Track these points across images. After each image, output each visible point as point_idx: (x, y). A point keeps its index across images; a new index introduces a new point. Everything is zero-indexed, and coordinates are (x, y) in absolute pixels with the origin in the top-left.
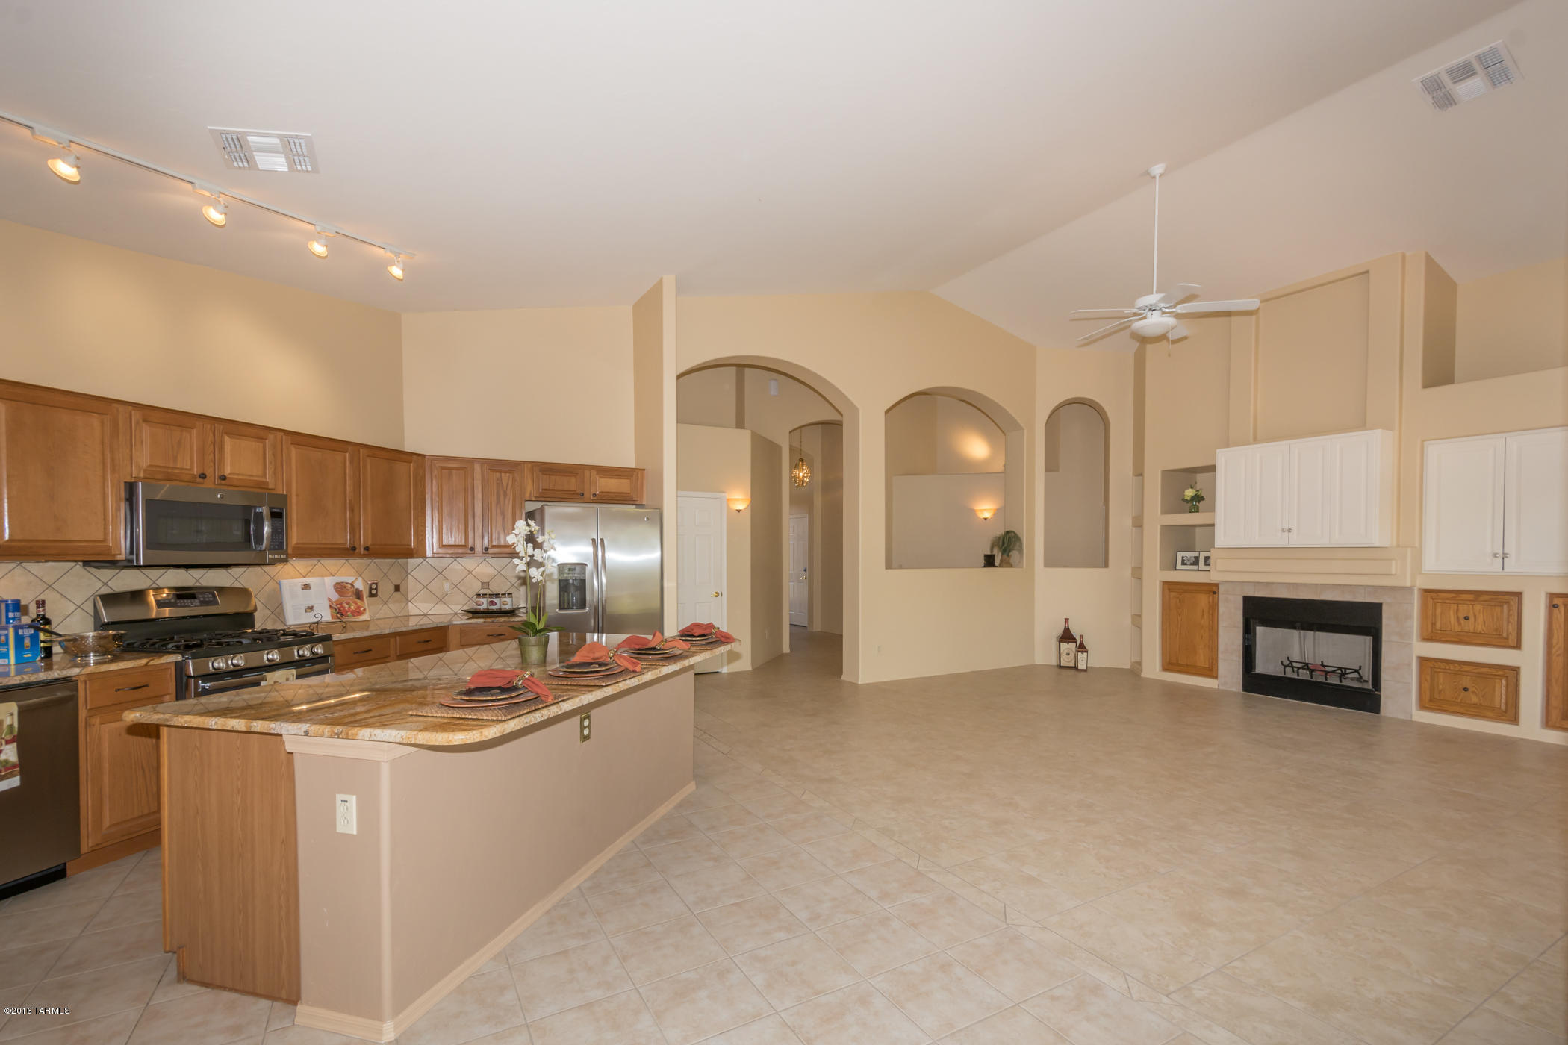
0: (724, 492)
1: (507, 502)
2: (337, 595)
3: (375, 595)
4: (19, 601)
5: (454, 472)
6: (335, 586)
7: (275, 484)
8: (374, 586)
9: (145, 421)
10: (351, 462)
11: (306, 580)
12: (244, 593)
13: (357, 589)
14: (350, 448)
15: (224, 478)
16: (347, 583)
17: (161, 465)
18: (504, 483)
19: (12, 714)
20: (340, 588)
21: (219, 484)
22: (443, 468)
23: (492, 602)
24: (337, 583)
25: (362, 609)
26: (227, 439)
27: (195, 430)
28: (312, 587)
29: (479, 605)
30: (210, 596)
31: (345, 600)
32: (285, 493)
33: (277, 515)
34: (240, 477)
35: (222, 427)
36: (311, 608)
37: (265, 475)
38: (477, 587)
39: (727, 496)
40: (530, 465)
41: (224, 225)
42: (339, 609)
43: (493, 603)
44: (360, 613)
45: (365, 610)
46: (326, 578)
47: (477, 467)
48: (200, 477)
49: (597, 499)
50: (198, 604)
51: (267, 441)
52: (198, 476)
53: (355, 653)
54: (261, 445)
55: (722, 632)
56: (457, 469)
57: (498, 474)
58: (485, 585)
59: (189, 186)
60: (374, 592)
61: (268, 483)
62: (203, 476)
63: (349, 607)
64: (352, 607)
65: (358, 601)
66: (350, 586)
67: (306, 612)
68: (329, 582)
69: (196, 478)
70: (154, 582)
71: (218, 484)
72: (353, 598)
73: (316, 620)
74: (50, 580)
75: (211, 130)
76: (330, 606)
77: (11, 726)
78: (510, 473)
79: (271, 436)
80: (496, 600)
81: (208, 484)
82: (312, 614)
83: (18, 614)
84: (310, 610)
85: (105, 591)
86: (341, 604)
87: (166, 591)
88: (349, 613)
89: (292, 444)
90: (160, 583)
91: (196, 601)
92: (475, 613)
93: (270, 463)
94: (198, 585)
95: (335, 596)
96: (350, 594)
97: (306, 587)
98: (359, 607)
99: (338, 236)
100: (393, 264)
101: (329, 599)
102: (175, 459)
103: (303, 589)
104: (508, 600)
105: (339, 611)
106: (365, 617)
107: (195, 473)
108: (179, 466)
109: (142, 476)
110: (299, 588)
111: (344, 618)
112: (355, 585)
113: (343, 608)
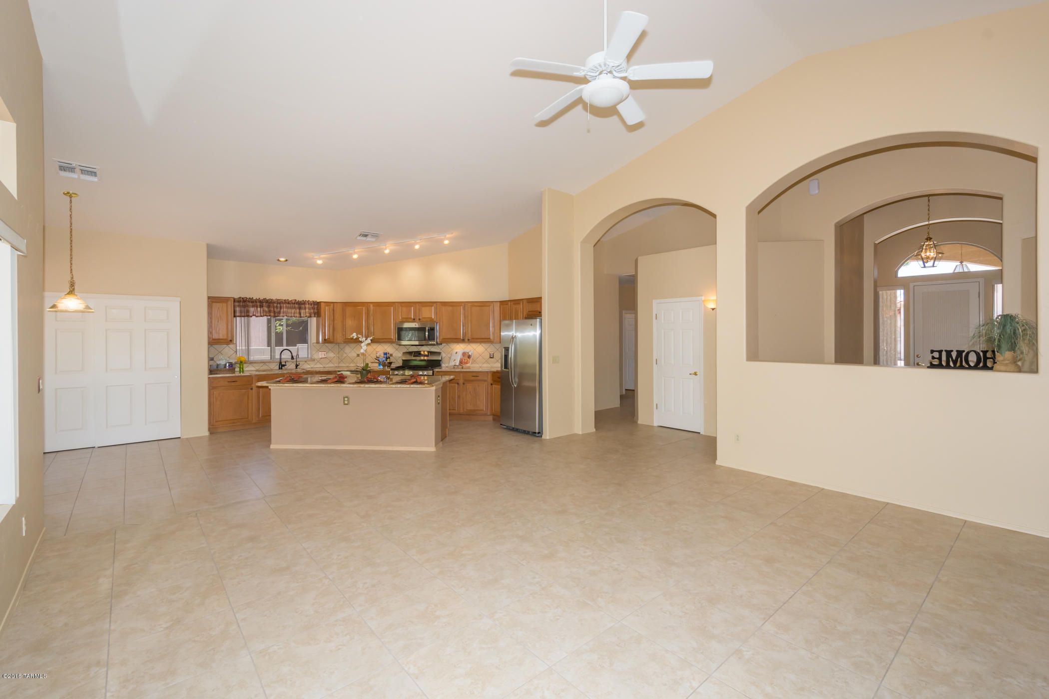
0: (702, 296)
2: (462, 356)
9: (401, 306)
13: (469, 355)
14: (463, 304)
16: (467, 352)
20: (464, 354)
24: (463, 352)
26: (422, 308)
27: (413, 306)
31: (464, 358)
33: (432, 329)
34: (425, 319)
35: (421, 304)
36: (455, 360)
39: (704, 298)
61: (433, 319)
62: (414, 319)
64: (465, 361)
65: (468, 359)
76: (460, 360)
79: (435, 305)
88: (464, 363)
93: (434, 313)
96: (466, 356)
98: (468, 361)
100: (444, 240)
101: (460, 357)
105: (461, 362)
108: (409, 317)
109: (400, 321)
110: (455, 353)
111: (462, 365)
112: (469, 353)
113: (463, 361)
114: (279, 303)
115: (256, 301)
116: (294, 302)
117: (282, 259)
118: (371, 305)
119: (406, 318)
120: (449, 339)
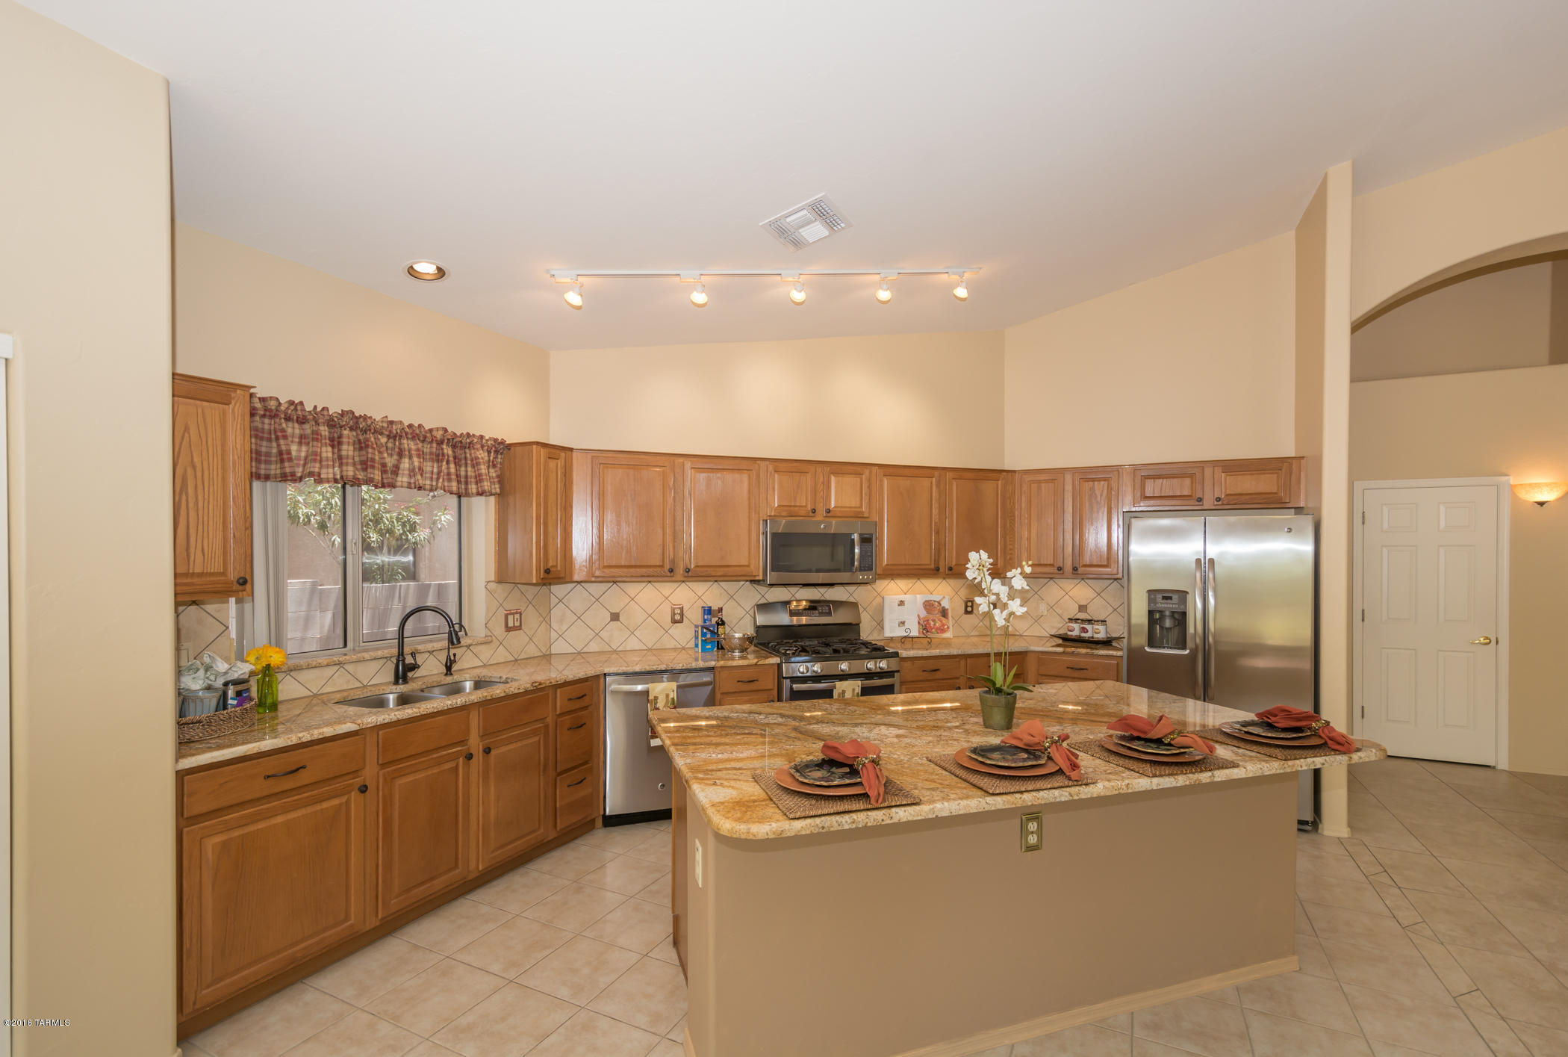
0: (1506, 475)
1: (1100, 514)
2: (925, 612)
3: (971, 612)
4: (710, 607)
5: (1043, 485)
6: (924, 604)
7: (870, 512)
8: (970, 604)
9: (775, 471)
10: (938, 486)
11: (902, 597)
12: (854, 605)
13: (943, 607)
14: (937, 474)
15: (829, 511)
16: (935, 601)
17: (787, 504)
18: (1098, 493)
19: (673, 691)
20: (928, 605)
21: (826, 517)
22: (1034, 482)
23: (1083, 628)
24: (926, 601)
25: (946, 627)
26: (833, 477)
27: (810, 474)
28: (906, 603)
29: (1070, 631)
30: (827, 608)
31: (931, 617)
32: (876, 520)
33: (866, 540)
34: (842, 509)
35: (830, 469)
36: (903, 623)
37: (861, 507)
38: (1073, 611)
39: (1512, 480)
40: (1130, 469)
41: (803, 302)
42: (926, 626)
43: (1084, 630)
44: (943, 631)
45: (948, 628)
47: (1068, 477)
49: (1223, 504)
50: (817, 615)
51: (864, 476)
52: (811, 511)
53: (924, 671)
54: (859, 480)
55: (1333, 729)
56: (1047, 481)
57: (1091, 483)
58: (1082, 608)
59: (779, 278)
60: (969, 609)
61: (863, 512)
62: (814, 511)
63: (935, 625)
64: (937, 624)
65: (943, 618)
66: (937, 603)
67: (899, 626)
68: (920, 599)
69: (809, 513)
70: (793, 595)
72: (939, 616)
73: (906, 634)
74: (731, 592)
75: (762, 226)
76: (919, 623)
77: (673, 699)
78: (1105, 480)
79: (867, 472)
80: (1088, 627)
81: (819, 517)
82: (904, 628)
83: (709, 617)
84: (901, 625)
85: (763, 601)
86: (928, 620)
87: (804, 603)
88: (934, 630)
89: (884, 476)
90: (798, 596)
91: (817, 612)
92: (1066, 639)
93: (866, 494)
94: (822, 598)
95: (923, 613)
96: (936, 612)
97: (902, 603)
98: (943, 625)
99: (901, 276)
100: (957, 285)
101: (918, 616)
102: (795, 500)
103: (899, 605)
104: (1101, 628)
105: (925, 627)
106: (948, 635)
107: (809, 509)
108: (798, 504)
109: (773, 514)
110: (897, 602)
111: (929, 635)
112: (942, 603)
113: (930, 624)
114: (395, 437)
115: (319, 416)
116: (439, 435)
117: (426, 268)
118: (688, 465)
119: (790, 506)
120: (901, 567)
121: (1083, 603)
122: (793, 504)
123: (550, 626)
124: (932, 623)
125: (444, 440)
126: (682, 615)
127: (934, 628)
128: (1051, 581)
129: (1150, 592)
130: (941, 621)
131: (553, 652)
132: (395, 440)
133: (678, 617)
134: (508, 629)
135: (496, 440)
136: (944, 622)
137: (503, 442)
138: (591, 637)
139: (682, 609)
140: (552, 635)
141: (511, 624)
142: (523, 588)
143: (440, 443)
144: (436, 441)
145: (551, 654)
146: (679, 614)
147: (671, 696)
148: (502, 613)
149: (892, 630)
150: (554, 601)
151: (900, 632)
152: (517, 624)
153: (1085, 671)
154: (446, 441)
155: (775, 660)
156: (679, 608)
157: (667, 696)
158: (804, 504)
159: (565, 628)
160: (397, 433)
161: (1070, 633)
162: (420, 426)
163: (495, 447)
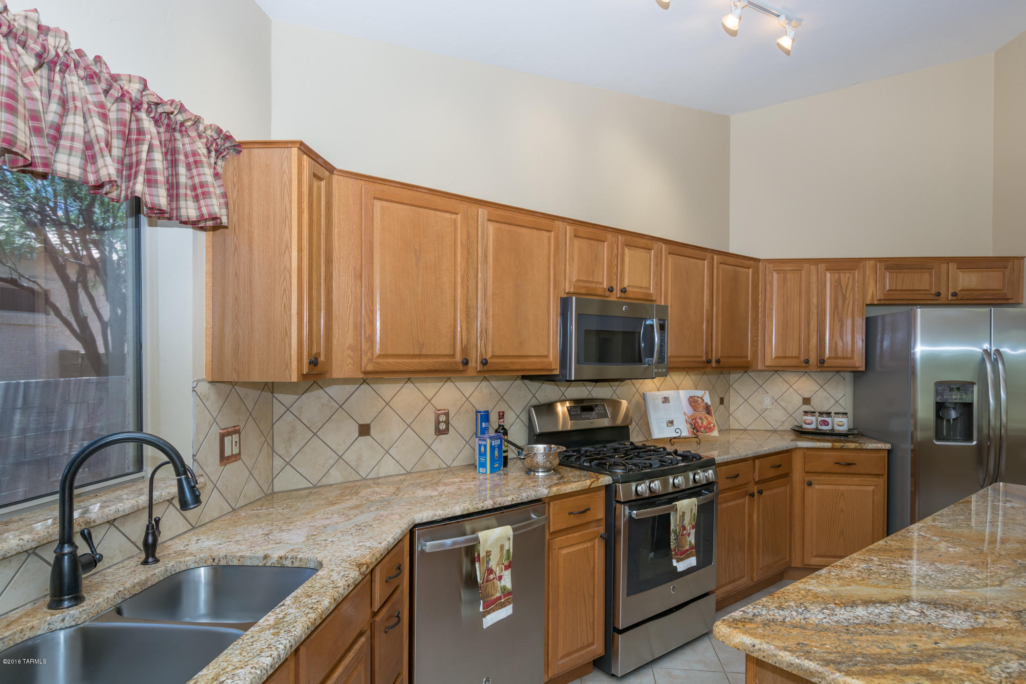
1: (846, 305)
2: (692, 410)
4: (488, 412)
5: (789, 274)
6: (689, 400)
7: (658, 296)
9: (574, 235)
10: (708, 269)
11: (666, 393)
13: (706, 404)
14: (708, 256)
15: (624, 290)
16: (698, 397)
17: (584, 279)
18: (844, 284)
19: (509, 541)
20: (693, 402)
22: (778, 272)
23: (824, 421)
24: (691, 397)
25: (712, 425)
26: (626, 250)
27: (606, 243)
28: (670, 400)
29: (807, 423)
30: (601, 408)
31: (697, 415)
32: (663, 304)
33: (661, 326)
34: (634, 289)
35: (624, 238)
36: (671, 422)
37: (650, 286)
38: (797, 404)
40: (872, 262)
43: (822, 423)
44: (710, 430)
45: (714, 426)
46: (681, 392)
47: (814, 268)
48: (609, 290)
49: (957, 300)
50: (595, 416)
51: (652, 251)
52: (607, 290)
53: (727, 478)
54: (648, 255)
56: (793, 272)
57: (837, 275)
58: (808, 401)
61: (652, 294)
62: (611, 289)
63: (702, 423)
64: (704, 423)
65: (707, 416)
66: (700, 400)
67: (667, 426)
68: (684, 395)
69: (605, 291)
70: (563, 394)
71: (619, 298)
72: (704, 413)
73: (676, 435)
76: (687, 421)
77: (508, 551)
78: (851, 271)
79: (655, 246)
80: (828, 419)
81: (614, 297)
82: (673, 428)
84: (670, 425)
85: (534, 402)
86: (695, 419)
88: (702, 429)
89: (668, 253)
91: (594, 413)
93: (654, 273)
95: (690, 411)
96: (701, 409)
97: (666, 400)
98: (709, 424)
101: (686, 414)
102: (593, 273)
103: (663, 403)
104: (843, 420)
105: (695, 428)
106: (715, 433)
107: (605, 287)
108: (595, 280)
109: (572, 291)
110: (660, 400)
111: (700, 435)
112: (704, 399)
113: (698, 423)
119: (588, 282)
120: (681, 360)
121: (807, 396)
122: (591, 280)
123: (273, 448)
124: (700, 421)
125: (141, 104)
126: (447, 422)
127: (702, 427)
128: (776, 375)
129: (938, 384)
130: (707, 419)
131: (276, 490)
132: (51, 70)
133: (443, 426)
134: (224, 459)
135: (219, 131)
136: (709, 419)
137: (228, 137)
138: (332, 462)
139: (447, 415)
140: (275, 463)
141: (227, 453)
142: (242, 391)
143: (137, 106)
144: (131, 99)
145: (273, 493)
146: (445, 422)
147: (506, 548)
148: (215, 432)
149: (660, 431)
150: (278, 410)
151: (669, 433)
152: (236, 451)
153: (854, 465)
154: (145, 106)
155: (606, 480)
156: (445, 414)
157: (502, 547)
158: (601, 281)
159: (294, 451)
160: (57, 55)
161: (805, 426)
162: (98, 59)
163: (217, 144)
